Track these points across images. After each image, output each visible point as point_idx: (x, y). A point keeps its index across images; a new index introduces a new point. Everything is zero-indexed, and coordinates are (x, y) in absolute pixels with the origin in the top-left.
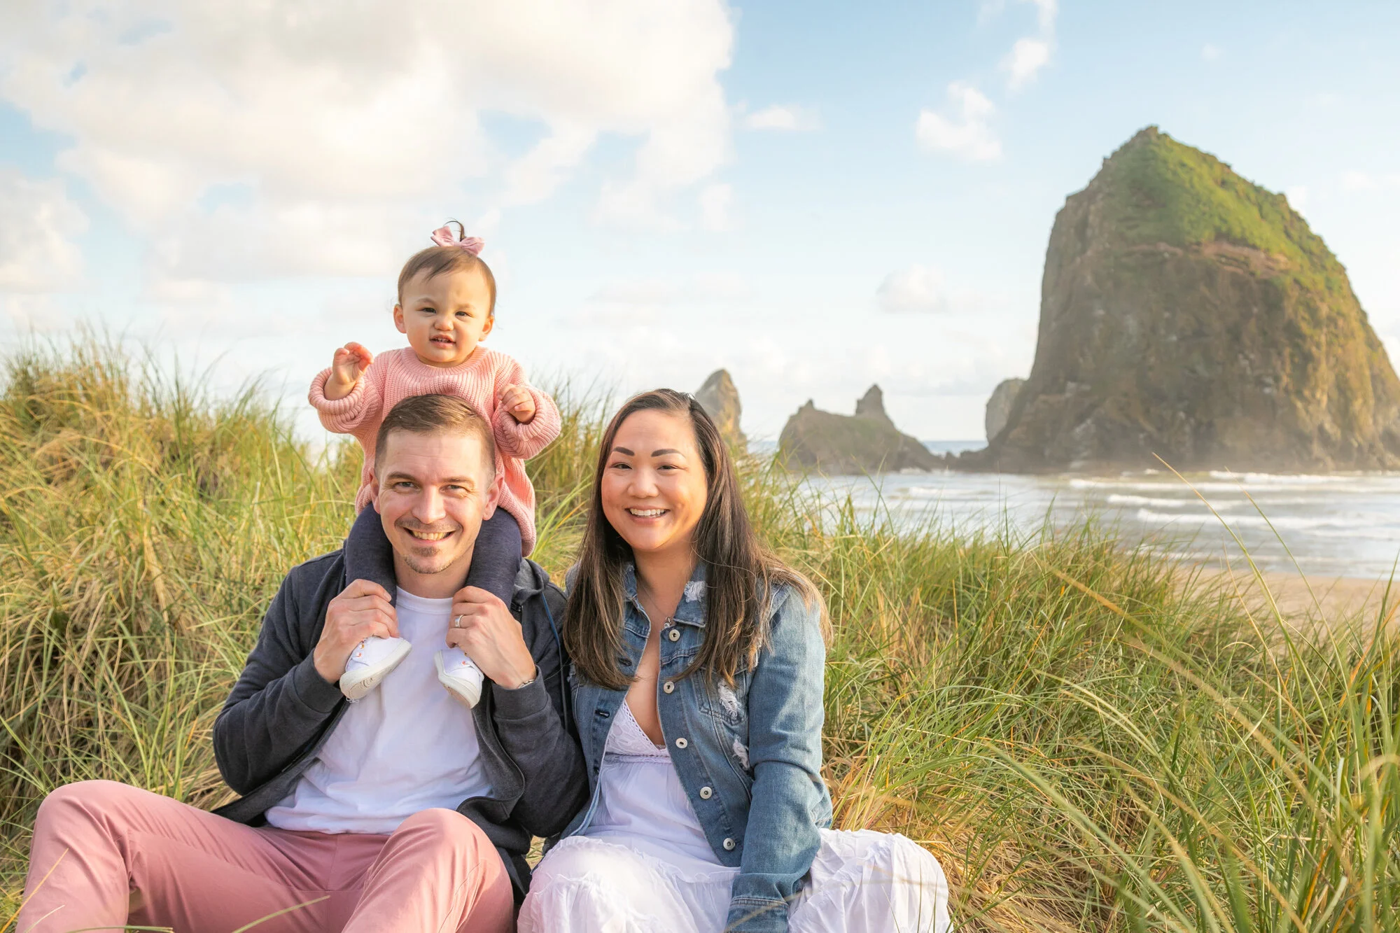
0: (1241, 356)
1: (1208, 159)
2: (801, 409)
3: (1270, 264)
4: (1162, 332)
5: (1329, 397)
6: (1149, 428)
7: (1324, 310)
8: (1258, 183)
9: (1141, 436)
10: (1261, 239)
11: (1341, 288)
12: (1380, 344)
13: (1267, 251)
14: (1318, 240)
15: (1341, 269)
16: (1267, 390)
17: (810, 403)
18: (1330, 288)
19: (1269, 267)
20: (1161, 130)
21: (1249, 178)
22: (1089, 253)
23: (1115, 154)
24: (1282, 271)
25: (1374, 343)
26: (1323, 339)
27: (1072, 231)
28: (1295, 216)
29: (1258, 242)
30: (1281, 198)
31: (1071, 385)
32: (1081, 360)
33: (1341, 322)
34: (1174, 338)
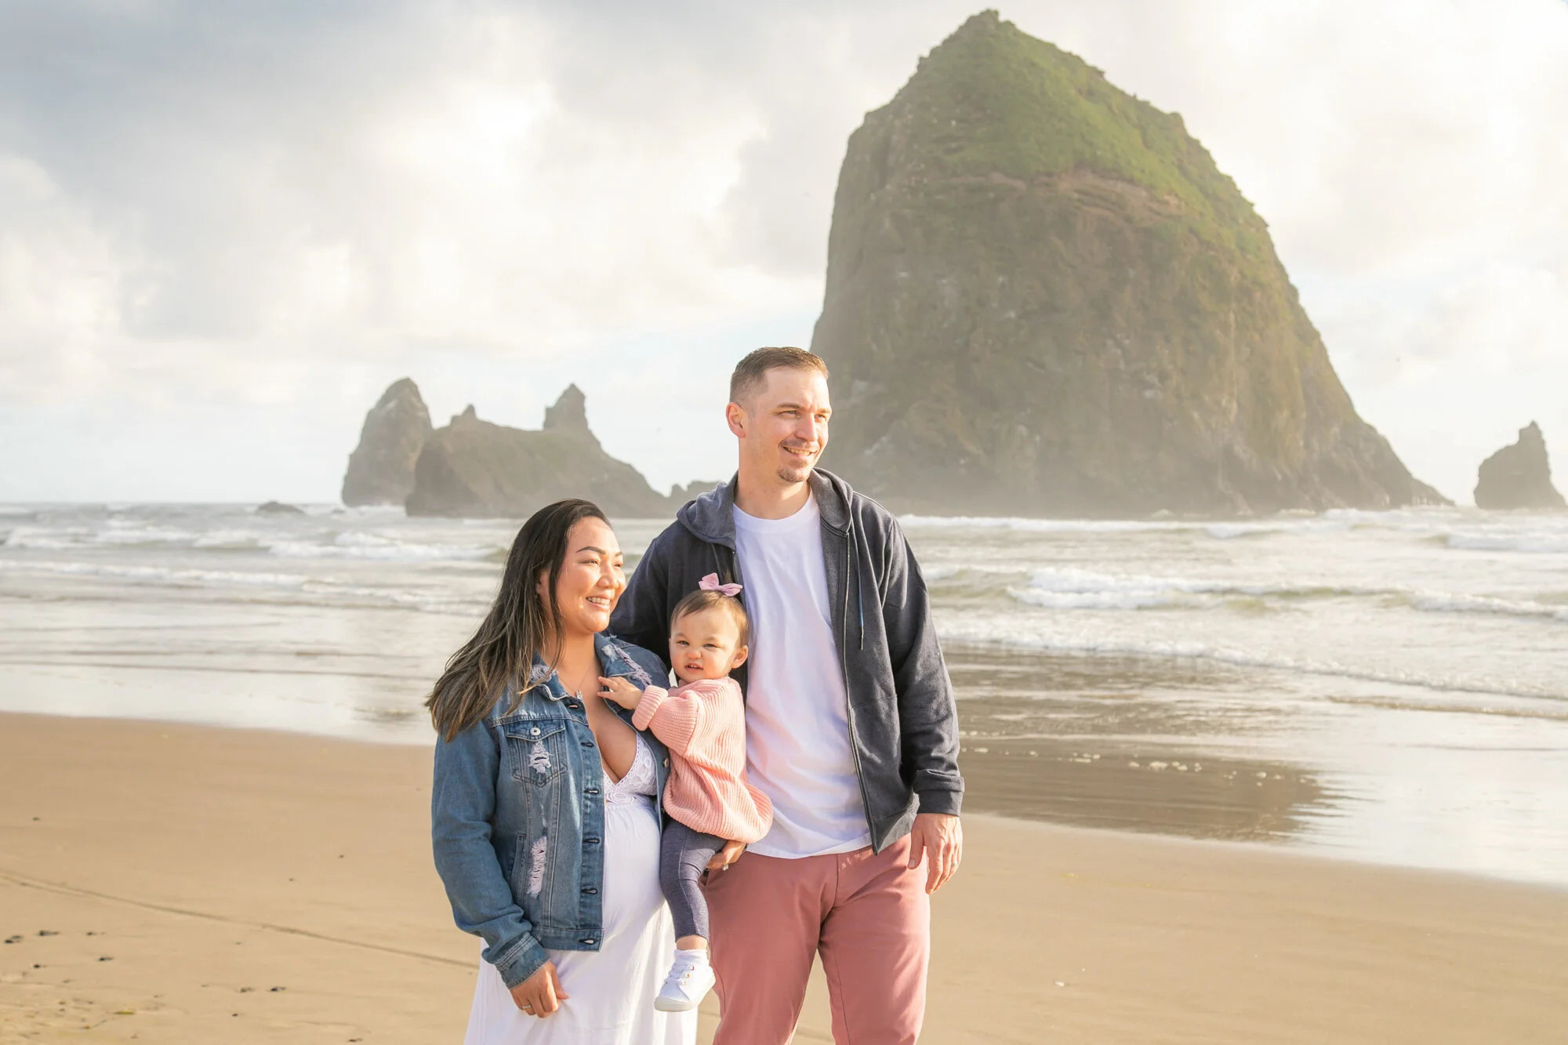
0: (1110, 342)
1: (1072, 61)
2: (454, 419)
3: (1155, 206)
4: (995, 305)
5: (1239, 405)
6: (972, 448)
7: (1234, 277)
8: (1141, 97)
9: (962, 462)
10: (1143, 171)
11: (1259, 248)
12: (1316, 335)
13: (1150, 188)
14: (1228, 181)
15: (1261, 225)
16: (1148, 394)
17: (471, 410)
18: (1243, 249)
19: (1151, 210)
20: (1002, 18)
21: (1130, 91)
22: (888, 187)
23: (934, 52)
24: (1171, 217)
25: (1308, 335)
26: (1232, 316)
27: (868, 158)
28: (1194, 144)
29: (1137, 175)
30: (1176, 120)
31: (861, 385)
32: (874, 347)
33: (1258, 295)
34: (1012, 314)
